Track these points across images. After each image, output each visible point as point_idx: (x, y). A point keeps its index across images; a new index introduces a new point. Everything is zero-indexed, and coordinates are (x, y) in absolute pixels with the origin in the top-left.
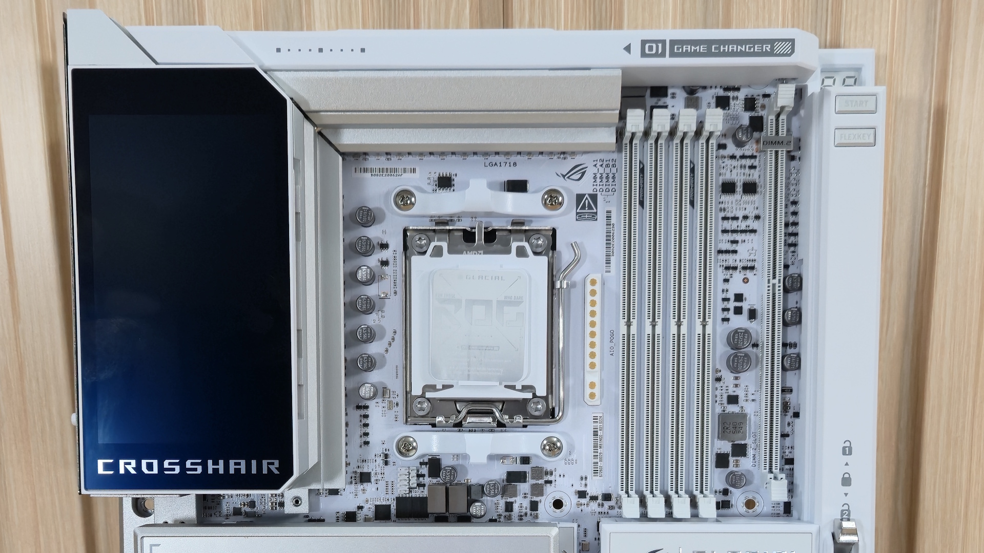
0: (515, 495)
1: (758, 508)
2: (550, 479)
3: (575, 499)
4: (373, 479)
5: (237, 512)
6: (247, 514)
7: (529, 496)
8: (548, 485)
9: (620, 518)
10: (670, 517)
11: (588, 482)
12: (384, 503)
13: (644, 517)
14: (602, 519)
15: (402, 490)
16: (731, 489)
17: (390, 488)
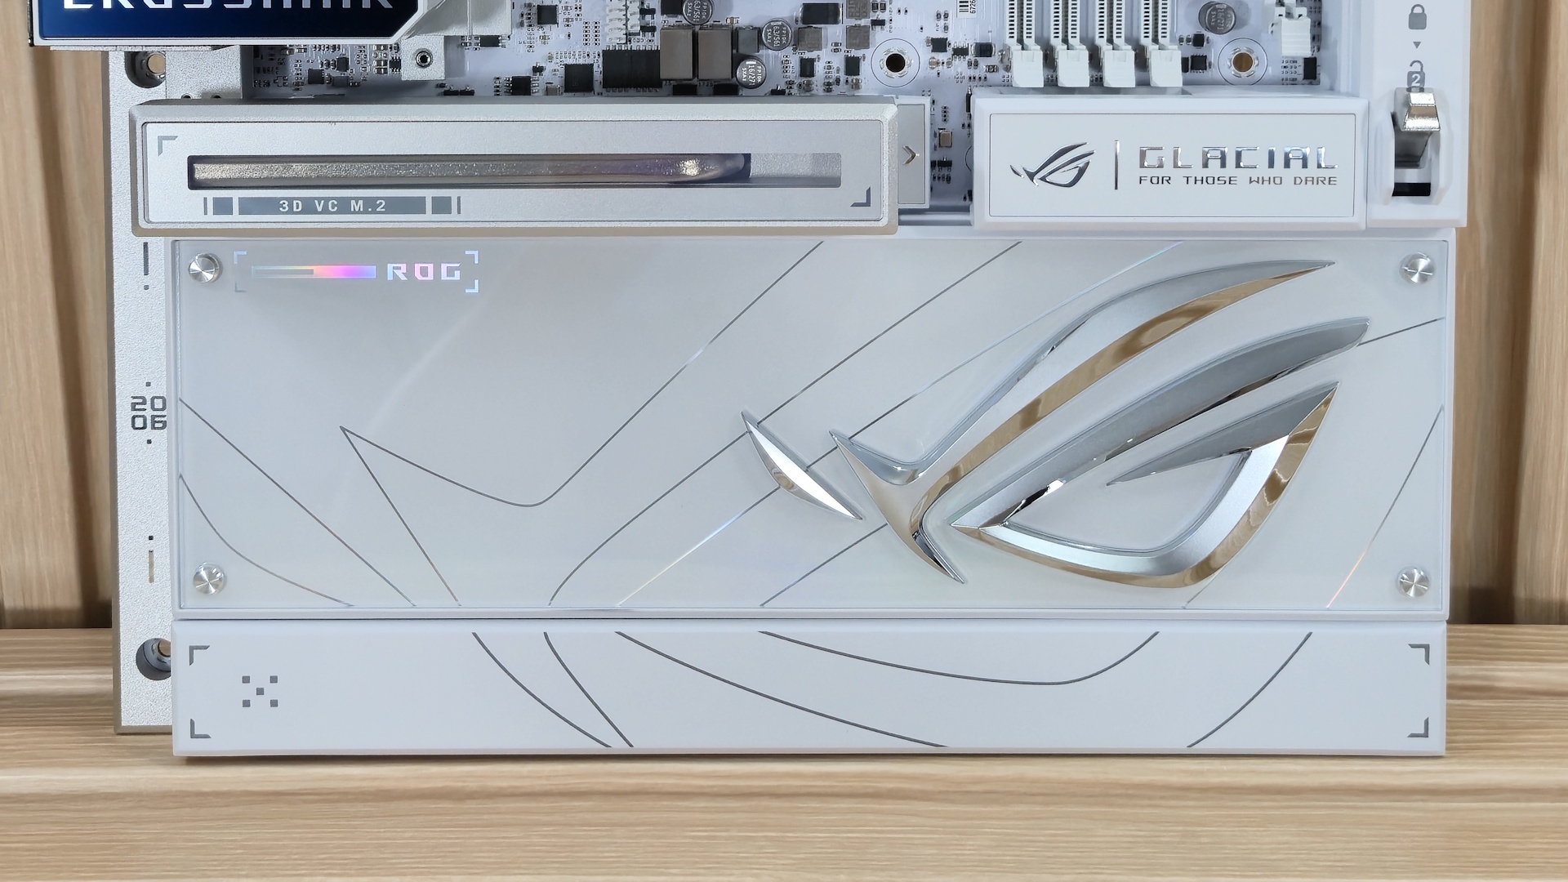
0: (819, 48)
1: (1257, 70)
2: (881, 18)
3: (926, 53)
4: (561, 18)
5: (315, 77)
6: (333, 82)
7: (843, 48)
8: (878, 28)
9: (1007, 87)
10: (1098, 85)
11: (950, 22)
12: (581, 62)
13: (1052, 85)
14: (975, 90)
15: (613, 38)
16: (1208, 34)
17: (592, 34)
